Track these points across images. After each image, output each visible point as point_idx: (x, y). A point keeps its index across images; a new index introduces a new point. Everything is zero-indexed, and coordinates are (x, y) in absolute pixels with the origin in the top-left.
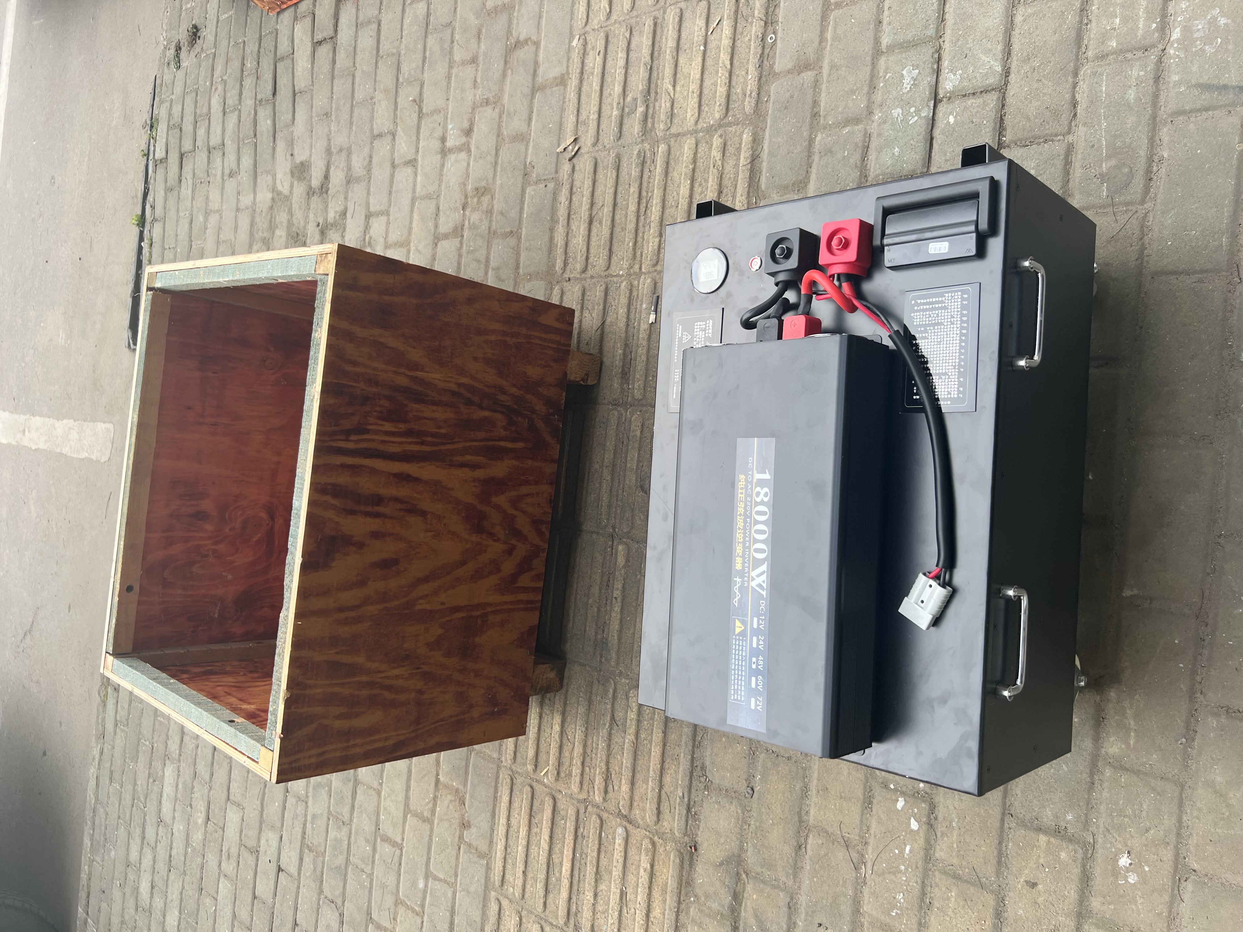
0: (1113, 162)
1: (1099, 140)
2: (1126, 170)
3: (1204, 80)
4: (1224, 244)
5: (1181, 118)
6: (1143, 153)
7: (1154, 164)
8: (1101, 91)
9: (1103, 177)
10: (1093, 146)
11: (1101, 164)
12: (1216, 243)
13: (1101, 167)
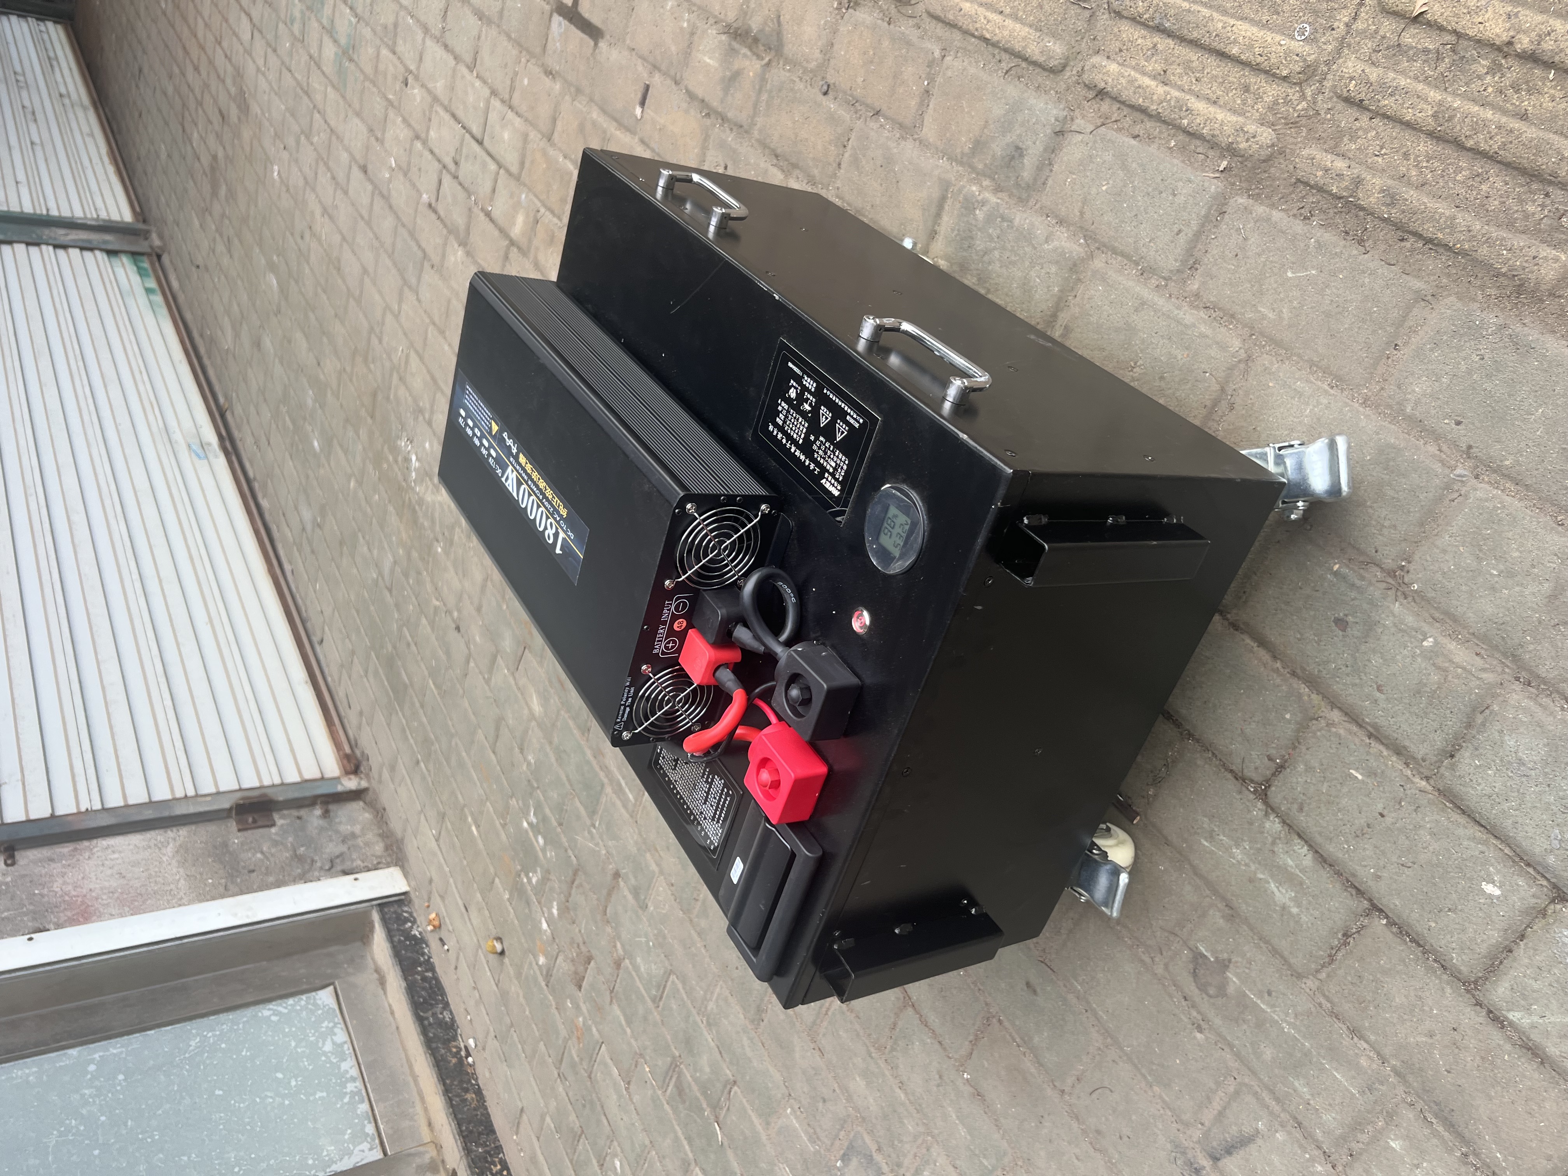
0: (1231, 990)
1: (1273, 1006)
2: (1212, 991)
3: (1253, 1148)
4: (1075, 983)
5: (1232, 1089)
6: (1218, 1021)
7: (1199, 1017)
8: (1336, 1070)
9: (1224, 965)
10: (1269, 993)
11: (1239, 978)
12: (1080, 979)
13: (1237, 975)
